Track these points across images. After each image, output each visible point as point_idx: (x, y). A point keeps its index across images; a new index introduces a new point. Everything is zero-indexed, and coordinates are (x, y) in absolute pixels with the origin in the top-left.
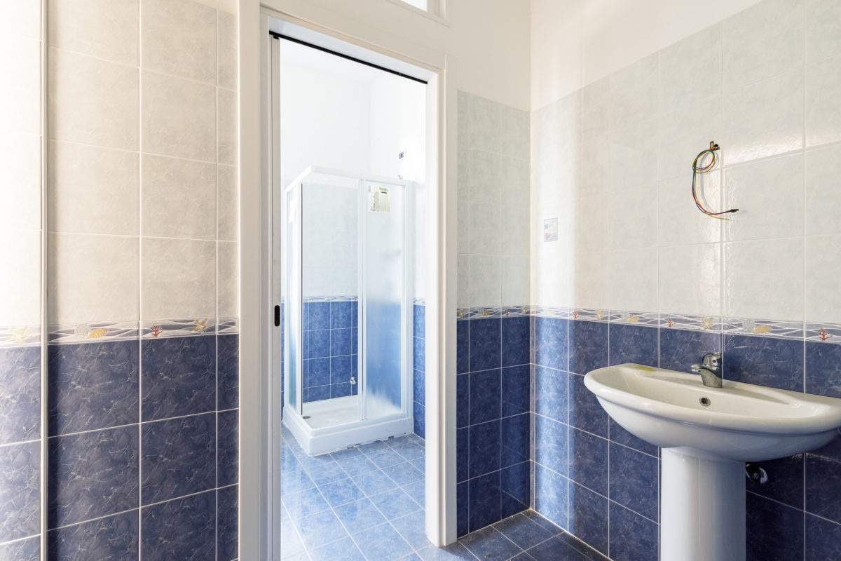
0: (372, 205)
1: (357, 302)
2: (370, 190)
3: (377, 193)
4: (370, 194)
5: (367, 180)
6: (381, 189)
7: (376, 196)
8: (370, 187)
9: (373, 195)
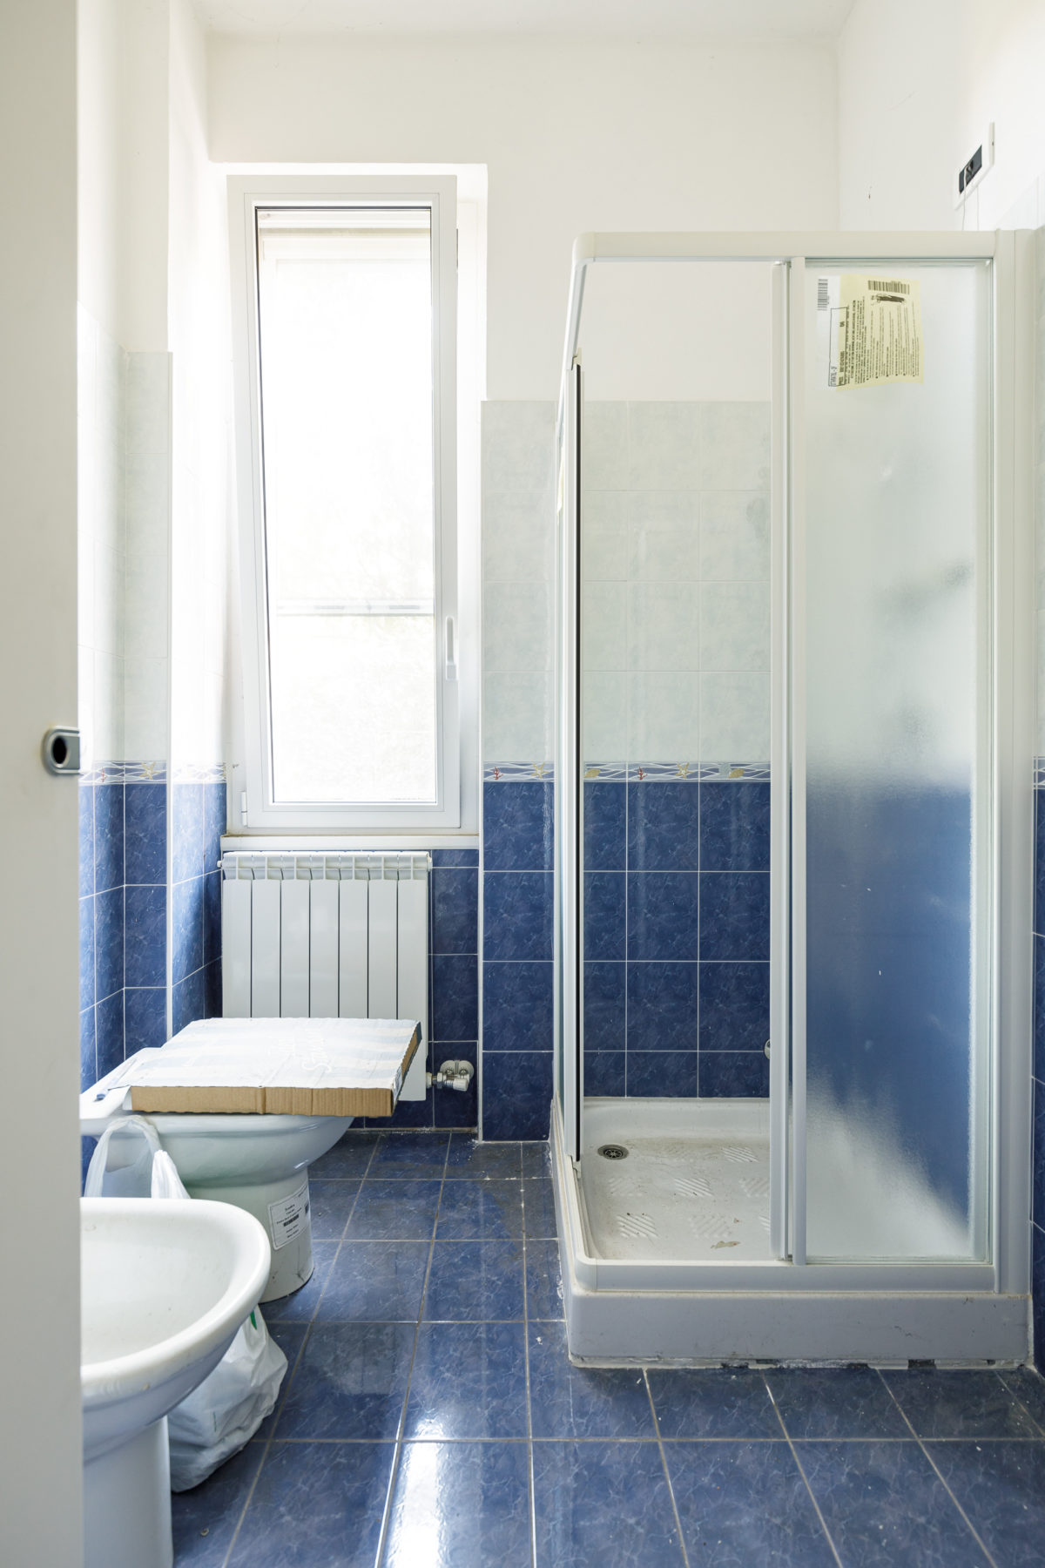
0: (836, 362)
1: (767, 786)
2: (823, 301)
3: (859, 306)
4: (823, 316)
5: (810, 260)
6: (874, 285)
7: (853, 318)
8: (823, 285)
9: (839, 316)
